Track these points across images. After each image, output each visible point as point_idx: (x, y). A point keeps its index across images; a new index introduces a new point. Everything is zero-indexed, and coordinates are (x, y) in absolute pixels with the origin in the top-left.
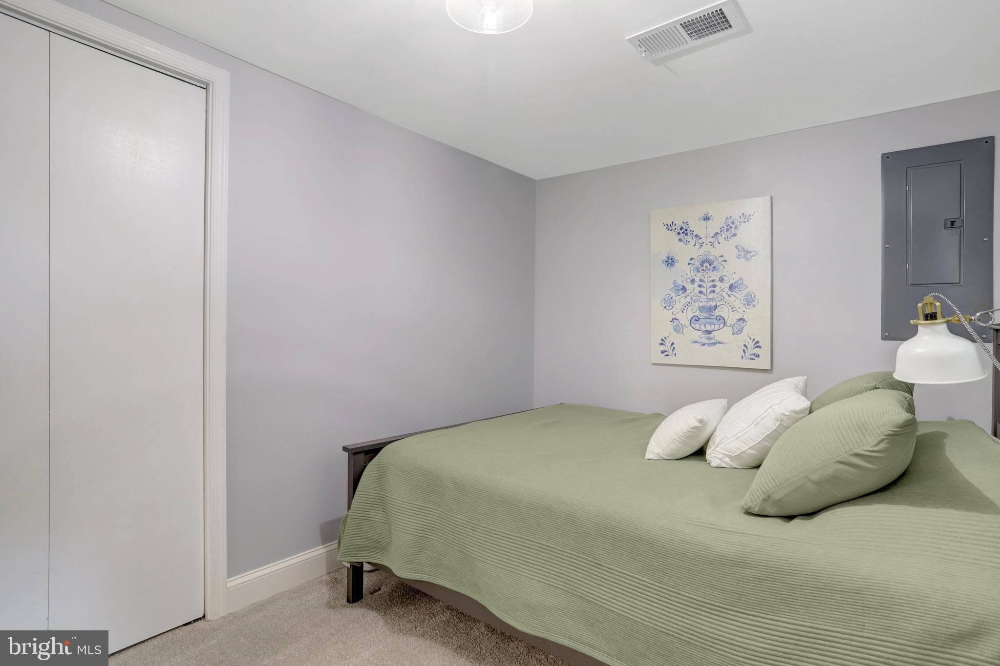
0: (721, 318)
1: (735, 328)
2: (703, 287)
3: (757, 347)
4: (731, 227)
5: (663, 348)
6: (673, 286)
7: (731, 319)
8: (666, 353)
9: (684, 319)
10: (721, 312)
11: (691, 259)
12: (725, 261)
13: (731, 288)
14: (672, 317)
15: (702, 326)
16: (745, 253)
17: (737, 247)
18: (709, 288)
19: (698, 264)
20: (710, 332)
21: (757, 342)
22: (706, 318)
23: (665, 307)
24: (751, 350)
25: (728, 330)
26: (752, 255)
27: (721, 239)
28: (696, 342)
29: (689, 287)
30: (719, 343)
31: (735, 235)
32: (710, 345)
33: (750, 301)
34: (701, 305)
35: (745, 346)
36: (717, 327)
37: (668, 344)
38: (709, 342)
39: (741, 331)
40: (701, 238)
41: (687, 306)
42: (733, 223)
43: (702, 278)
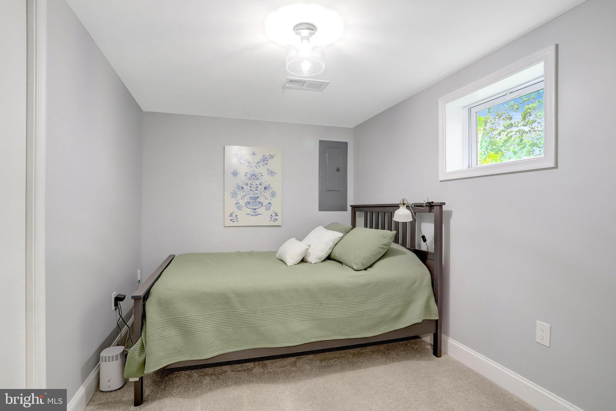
0: (260, 203)
1: (267, 207)
2: (252, 187)
3: (276, 216)
4: (265, 160)
5: (231, 218)
6: (237, 186)
7: (265, 203)
8: (233, 221)
9: (242, 203)
10: (261, 199)
11: (246, 173)
12: (262, 176)
13: (265, 188)
14: (236, 202)
15: (252, 206)
16: (272, 173)
17: (267, 169)
18: (255, 188)
19: (249, 176)
20: (255, 209)
21: (276, 213)
22: (253, 202)
23: (232, 197)
24: (274, 217)
25: (263, 208)
26: (274, 174)
27: (260, 165)
28: (249, 214)
29: (245, 187)
30: (260, 214)
31: (267, 164)
32: (255, 215)
33: (273, 195)
34: (251, 196)
35: (271, 215)
36: (259, 207)
37: (234, 215)
38: (255, 214)
39: (269, 208)
40: (251, 163)
41: (244, 197)
42: (266, 158)
43: (251, 183)
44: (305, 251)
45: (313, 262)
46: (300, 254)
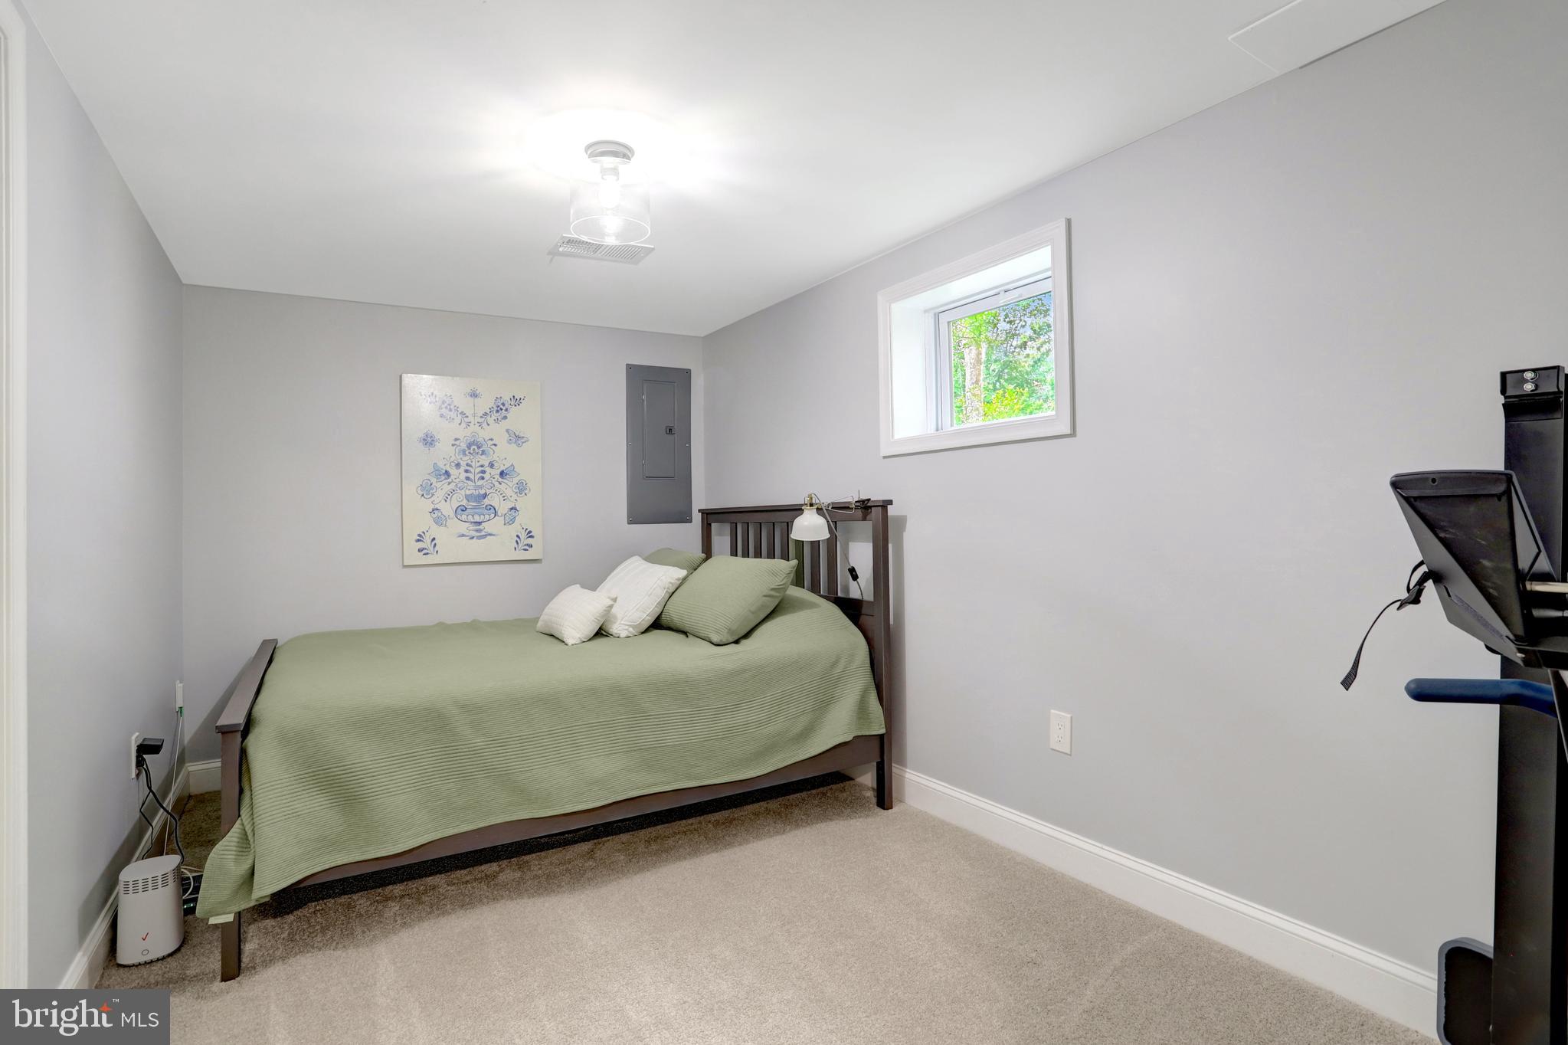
0: (491, 507)
1: (507, 518)
2: (471, 472)
3: (530, 537)
4: (501, 409)
5: (420, 545)
6: (433, 470)
7: (503, 508)
8: (425, 551)
9: (447, 509)
10: (494, 500)
11: (456, 440)
12: (495, 445)
13: (502, 474)
14: (432, 506)
15: (470, 517)
16: (517, 439)
17: (507, 431)
18: (478, 473)
19: (464, 446)
20: (479, 523)
21: (530, 532)
22: (474, 508)
23: (423, 495)
24: (524, 540)
25: (499, 520)
26: (523, 440)
27: (490, 420)
28: (463, 535)
29: (453, 471)
30: (490, 535)
31: (505, 418)
32: (480, 538)
33: (521, 488)
34: (468, 493)
35: (518, 536)
36: (487, 517)
37: (428, 539)
38: (479, 534)
39: (513, 520)
40: (467, 417)
41: (451, 495)
42: (503, 404)
43: (469, 462)
44: (605, 610)
45: (623, 634)
46: (593, 619)
